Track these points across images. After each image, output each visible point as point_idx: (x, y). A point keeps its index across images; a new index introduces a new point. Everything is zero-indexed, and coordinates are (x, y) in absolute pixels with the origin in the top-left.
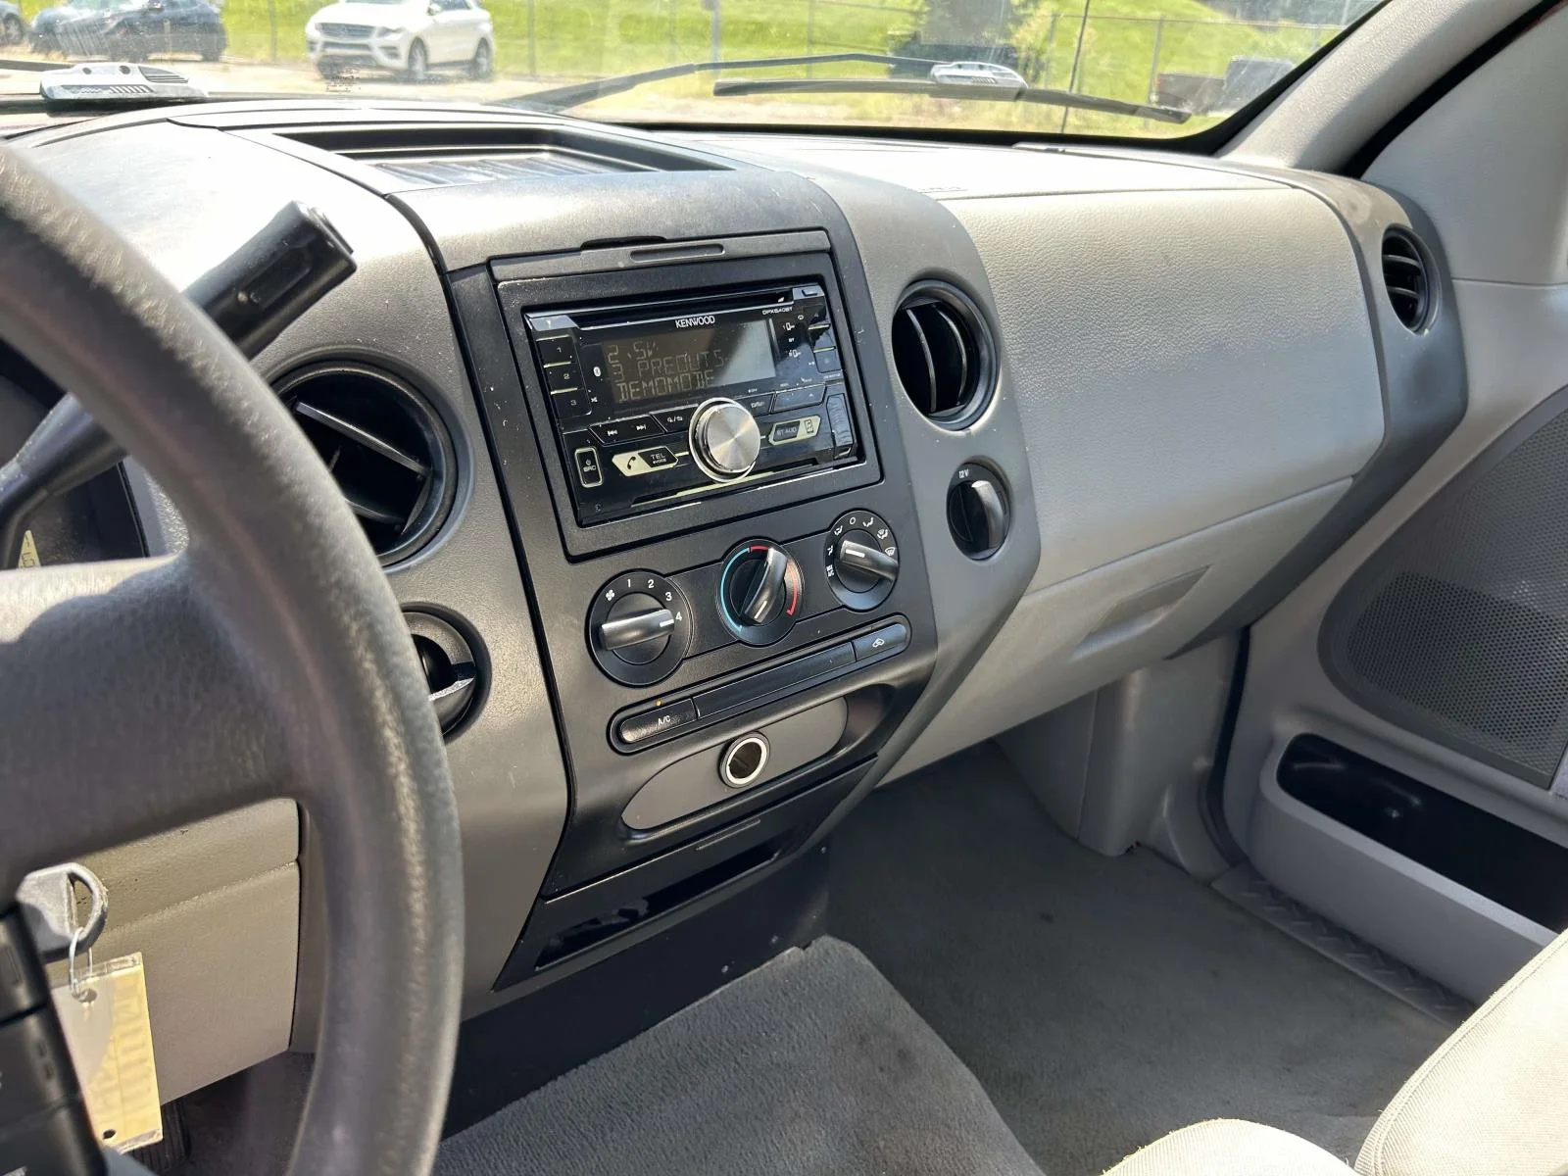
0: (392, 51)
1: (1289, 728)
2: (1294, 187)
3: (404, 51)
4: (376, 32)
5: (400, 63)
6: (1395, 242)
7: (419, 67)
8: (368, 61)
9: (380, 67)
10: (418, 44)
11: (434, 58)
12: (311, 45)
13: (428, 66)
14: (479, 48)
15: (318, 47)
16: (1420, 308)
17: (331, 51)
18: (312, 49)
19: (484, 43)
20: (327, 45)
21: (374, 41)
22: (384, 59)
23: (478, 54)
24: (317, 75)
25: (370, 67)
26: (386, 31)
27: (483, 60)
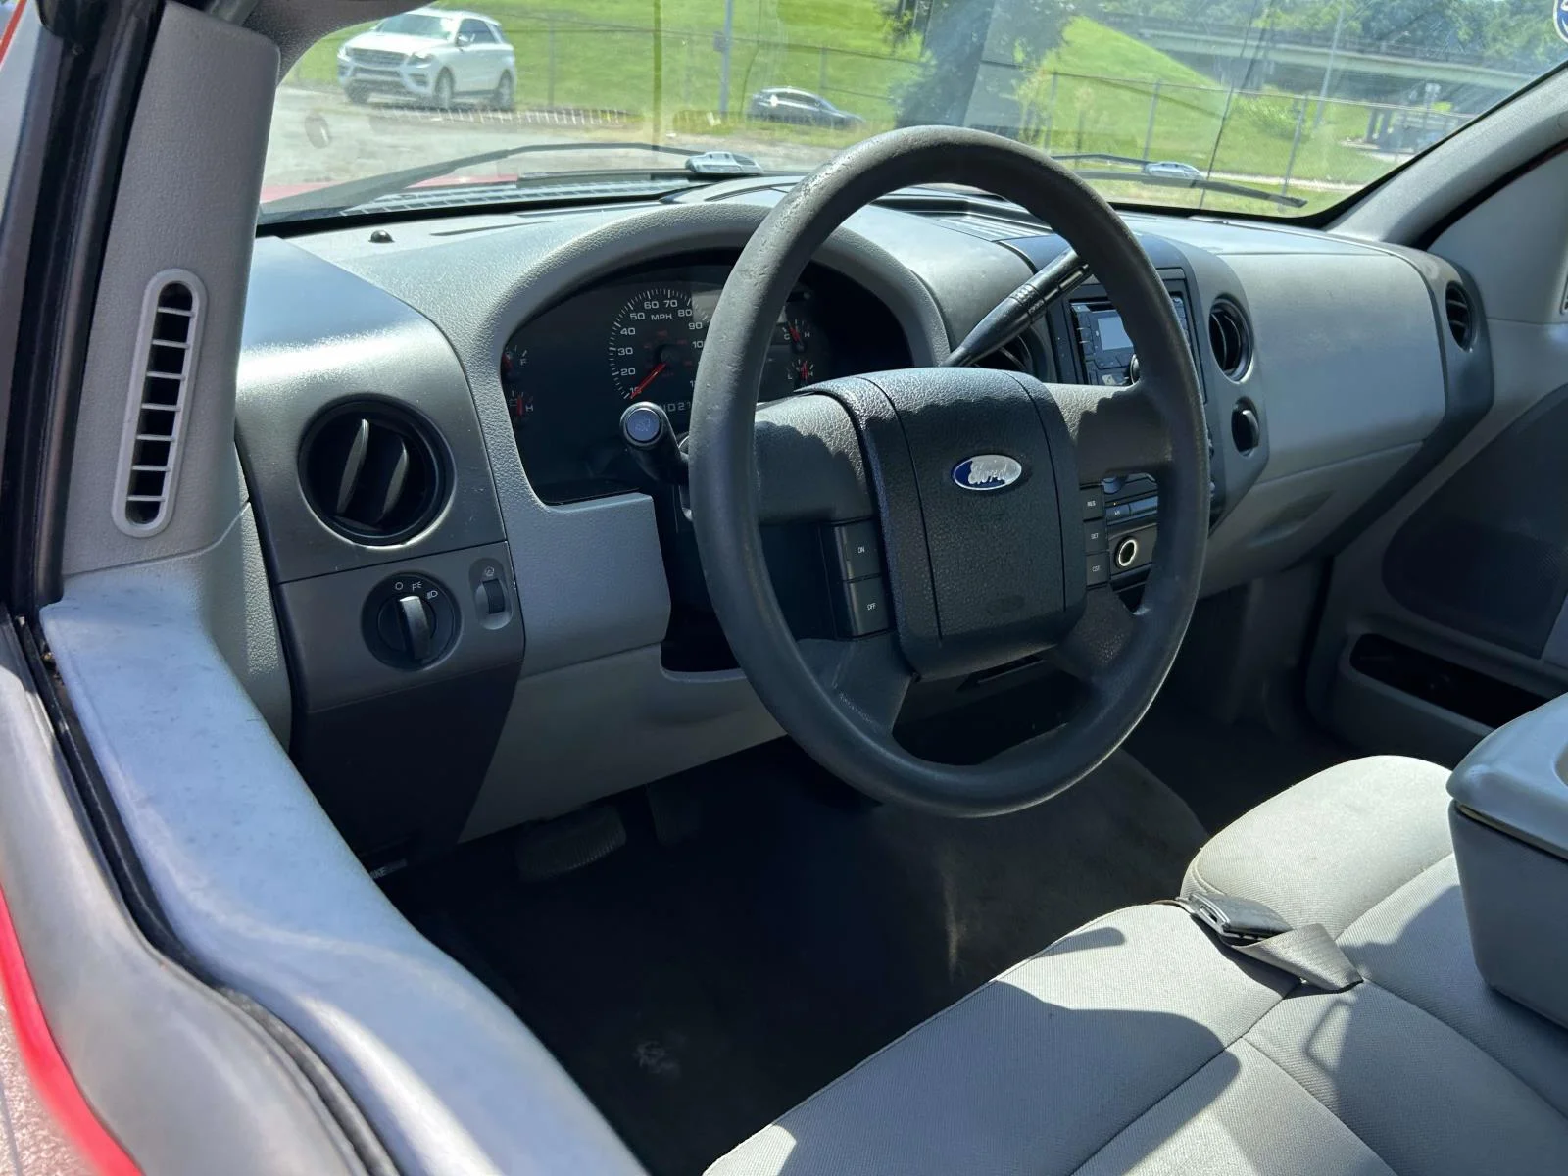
0: (421, 80)
1: (1358, 629)
2: (1391, 255)
3: (432, 80)
4: (406, 61)
5: (428, 91)
6: (1453, 292)
7: (445, 94)
8: (397, 88)
9: (409, 93)
10: (446, 72)
11: (459, 87)
12: (342, 69)
13: (453, 94)
14: (501, 79)
15: (349, 72)
16: (1466, 335)
17: (360, 76)
18: (342, 74)
19: (506, 75)
20: (357, 70)
21: (404, 69)
22: (412, 86)
23: (501, 85)
24: (345, 98)
25: (398, 93)
26: (416, 60)
27: (505, 91)
